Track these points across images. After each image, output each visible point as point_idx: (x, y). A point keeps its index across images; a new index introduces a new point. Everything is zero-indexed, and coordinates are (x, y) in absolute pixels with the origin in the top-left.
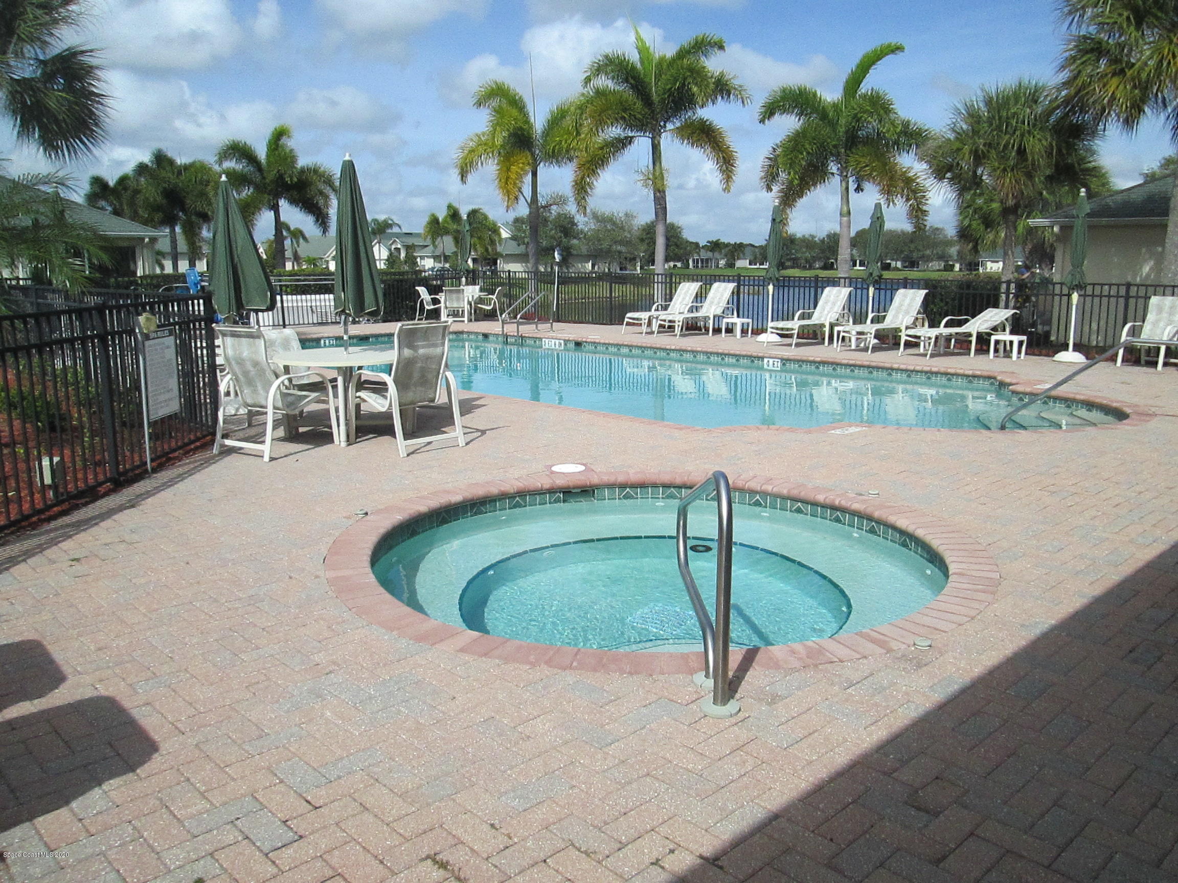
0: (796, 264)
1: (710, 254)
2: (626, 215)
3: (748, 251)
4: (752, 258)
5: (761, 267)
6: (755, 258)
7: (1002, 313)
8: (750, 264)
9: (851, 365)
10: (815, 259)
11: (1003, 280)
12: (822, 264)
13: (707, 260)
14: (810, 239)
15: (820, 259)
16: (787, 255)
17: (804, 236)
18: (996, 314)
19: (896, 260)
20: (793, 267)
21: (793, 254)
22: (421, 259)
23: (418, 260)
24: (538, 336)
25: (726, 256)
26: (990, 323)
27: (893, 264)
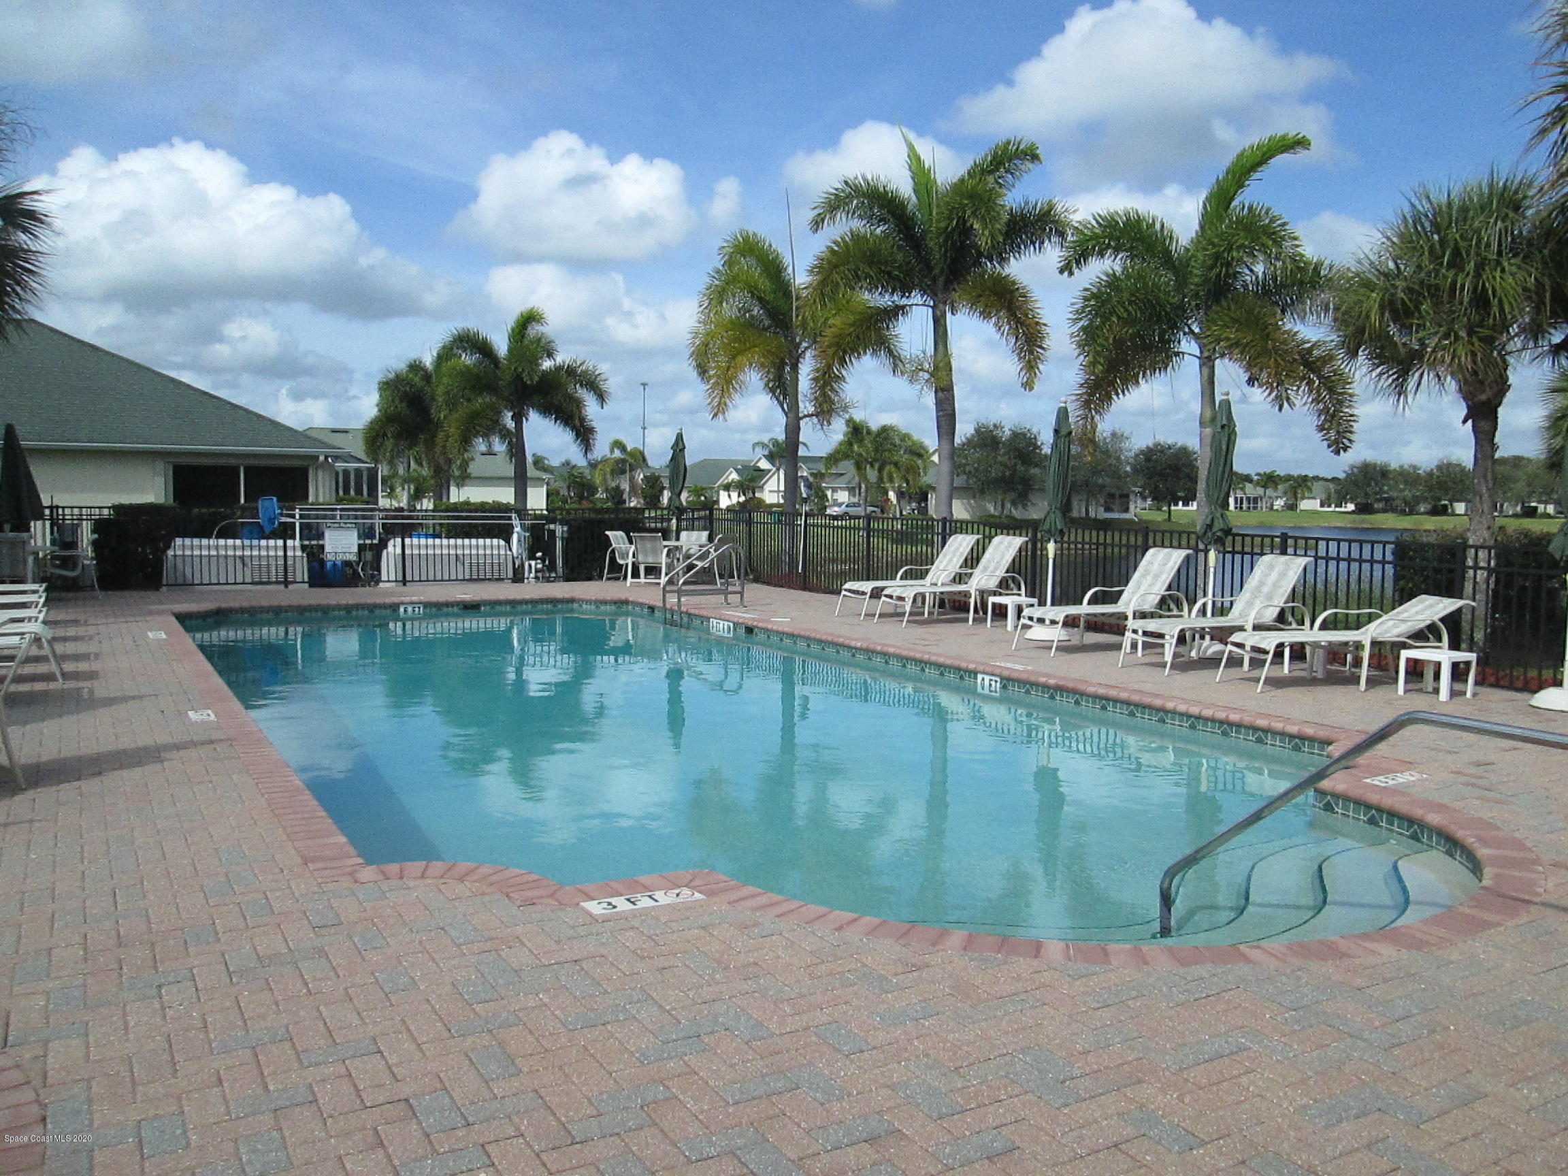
0: (1390, 506)
1: (1260, 491)
2: (1114, 435)
3: (1317, 487)
4: (1324, 497)
5: (1337, 509)
6: (1329, 498)
7: (1441, 605)
8: (1322, 505)
9: (1102, 698)
10: (1417, 500)
11: (1471, 542)
12: (1429, 507)
13: (1256, 500)
14: (1412, 471)
15: (1425, 500)
16: (1376, 494)
17: (1401, 467)
18: (1431, 606)
19: (1546, 503)
20: (1384, 511)
21: (1385, 492)
22: (833, 491)
23: (829, 493)
24: (705, 614)
25: (1285, 493)
26: (1410, 623)
27: (1541, 508)
